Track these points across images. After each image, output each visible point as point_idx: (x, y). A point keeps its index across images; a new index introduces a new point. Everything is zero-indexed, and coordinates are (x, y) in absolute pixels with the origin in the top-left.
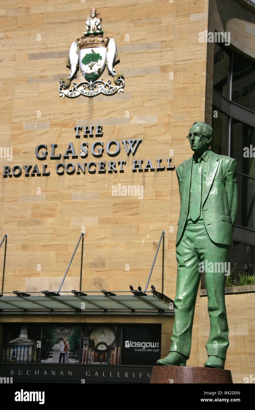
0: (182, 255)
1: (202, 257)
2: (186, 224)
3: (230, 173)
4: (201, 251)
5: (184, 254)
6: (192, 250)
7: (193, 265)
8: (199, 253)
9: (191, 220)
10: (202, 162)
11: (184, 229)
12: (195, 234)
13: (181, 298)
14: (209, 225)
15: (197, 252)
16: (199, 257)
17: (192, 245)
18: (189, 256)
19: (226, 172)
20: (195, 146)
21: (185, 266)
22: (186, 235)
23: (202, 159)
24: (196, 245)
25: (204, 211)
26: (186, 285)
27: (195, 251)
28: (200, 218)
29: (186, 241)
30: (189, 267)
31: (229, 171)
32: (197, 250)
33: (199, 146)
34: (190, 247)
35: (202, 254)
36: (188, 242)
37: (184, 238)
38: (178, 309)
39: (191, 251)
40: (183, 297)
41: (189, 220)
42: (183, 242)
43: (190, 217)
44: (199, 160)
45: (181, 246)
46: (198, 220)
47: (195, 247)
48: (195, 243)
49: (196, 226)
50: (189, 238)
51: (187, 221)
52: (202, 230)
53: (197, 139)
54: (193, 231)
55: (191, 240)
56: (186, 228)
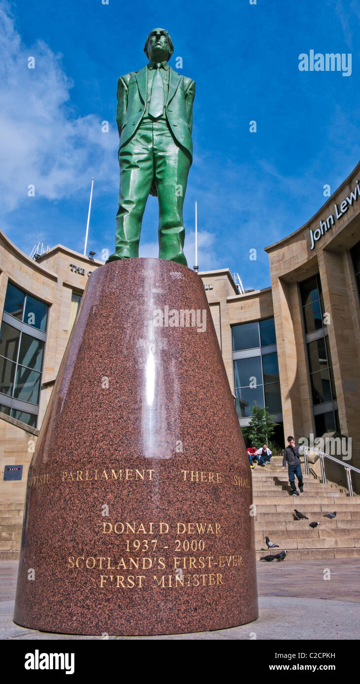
0: (134, 154)
1: (159, 162)
2: (141, 123)
3: (191, 92)
4: (160, 154)
5: (137, 153)
6: (148, 150)
7: (148, 169)
8: (158, 155)
9: (149, 118)
10: (162, 70)
11: (138, 128)
12: (155, 133)
13: (132, 200)
14: (175, 126)
15: (154, 154)
16: (155, 163)
17: (150, 146)
18: (145, 156)
19: (187, 89)
20: (160, 44)
21: (139, 167)
22: (140, 134)
23: (162, 67)
24: (155, 145)
25: (169, 111)
27: (152, 152)
28: (163, 117)
29: (140, 140)
30: (144, 169)
31: (191, 89)
32: (155, 152)
33: (164, 47)
34: (145, 147)
35: (162, 157)
36: (142, 141)
37: (137, 137)
39: (147, 152)
40: (136, 200)
41: (146, 118)
42: (135, 141)
43: (149, 114)
44: (159, 65)
45: (132, 145)
46: (160, 118)
47: (154, 147)
48: (154, 142)
49: (156, 125)
50: (144, 137)
51: (143, 119)
52: (163, 130)
53: (163, 39)
54: (152, 129)
55: (148, 140)
56: (141, 127)
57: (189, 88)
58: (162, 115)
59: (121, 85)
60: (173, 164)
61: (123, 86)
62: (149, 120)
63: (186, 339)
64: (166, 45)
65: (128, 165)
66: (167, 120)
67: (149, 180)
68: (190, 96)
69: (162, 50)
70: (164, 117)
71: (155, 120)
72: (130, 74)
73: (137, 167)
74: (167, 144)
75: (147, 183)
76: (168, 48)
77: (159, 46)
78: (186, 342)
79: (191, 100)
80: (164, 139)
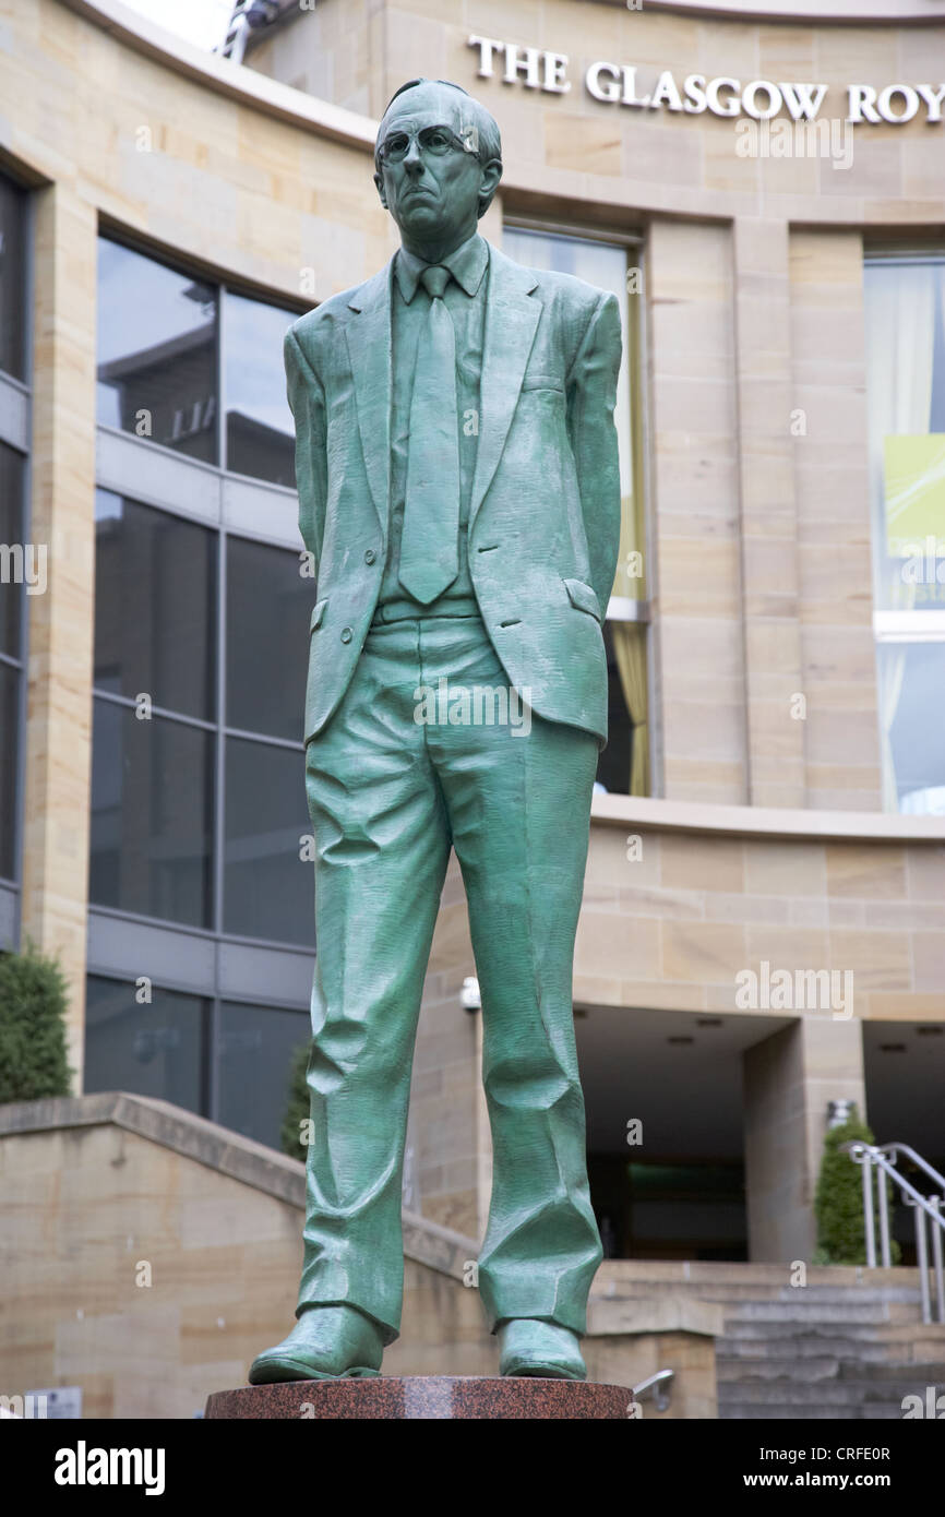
0: (353, 789)
1: (459, 799)
2: (377, 624)
3: (593, 364)
4: (463, 765)
5: (364, 779)
6: (409, 759)
7: (414, 838)
8: (450, 774)
9: (405, 597)
10: (454, 295)
11: (367, 651)
12: (429, 673)
13: (356, 1014)
14: (507, 628)
15: (436, 770)
17: (410, 736)
18: (395, 791)
19: (575, 357)
21: (374, 846)
22: (373, 682)
23: (451, 283)
24: (436, 734)
25: (481, 551)
26: (382, 948)
27: (427, 765)
28: (457, 591)
29: (376, 712)
30: (397, 850)
31: (590, 353)
32: (437, 761)
33: (444, 208)
34: (397, 746)
35: (468, 778)
36: (382, 715)
37: (362, 694)
38: (337, 1070)
39: (405, 767)
40: (370, 1011)
41: (392, 602)
42: (359, 721)
43: (401, 584)
45: (348, 741)
46: (444, 596)
47: (431, 739)
49: (432, 635)
50: (388, 698)
51: (381, 603)
52: (459, 654)
53: (435, 167)
54: (418, 658)
55: (403, 707)
56: (377, 643)
57: (585, 346)
58: (451, 583)
59: (295, 374)
61: (304, 382)
62: (403, 608)
65: (335, 837)
66: (470, 599)
68: (594, 385)
69: (438, 224)
70: (460, 588)
71: (426, 611)
73: (369, 845)
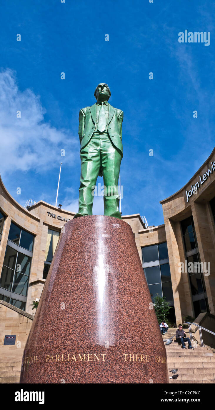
1: (104, 157)
2: (93, 135)
3: (121, 117)
4: (104, 152)
5: (91, 152)
6: (98, 151)
7: (97, 161)
8: (103, 154)
10: (104, 105)
11: (91, 138)
12: (101, 141)
13: (89, 179)
14: (113, 137)
15: (101, 153)
16: (101, 158)
17: (98, 148)
18: (95, 154)
19: (119, 116)
20: (103, 92)
22: (93, 141)
23: (104, 104)
24: (102, 148)
25: (109, 128)
30: (95, 161)
31: (121, 116)
32: (101, 151)
33: (105, 93)
34: (96, 149)
35: (105, 154)
36: (94, 145)
37: (91, 143)
38: (86, 186)
41: (96, 132)
42: (90, 145)
43: (98, 130)
44: (103, 103)
45: (88, 148)
46: (104, 132)
47: (101, 149)
48: (101, 146)
49: (102, 136)
50: (95, 143)
51: (94, 133)
52: (106, 139)
53: (105, 89)
54: (100, 139)
55: (97, 144)
56: (93, 137)
57: (120, 115)
58: (105, 131)
59: (81, 114)
60: (112, 158)
61: (82, 114)
62: (97, 133)
63: (124, 266)
64: (107, 92)
65: (86, 159)
66: (108, 133)
67: (98, 167)
68: (121, 120)
69: (104, 95)
70: (106, 131)
71: (101, 133)
72: (87, 108)
73: (91, 160)
74: (108, 147)
75: (97, 169)
76: (108, 93)
77: (103, 93)
78: (123, 268)
79: (121, 122)
80: (106, 144)
